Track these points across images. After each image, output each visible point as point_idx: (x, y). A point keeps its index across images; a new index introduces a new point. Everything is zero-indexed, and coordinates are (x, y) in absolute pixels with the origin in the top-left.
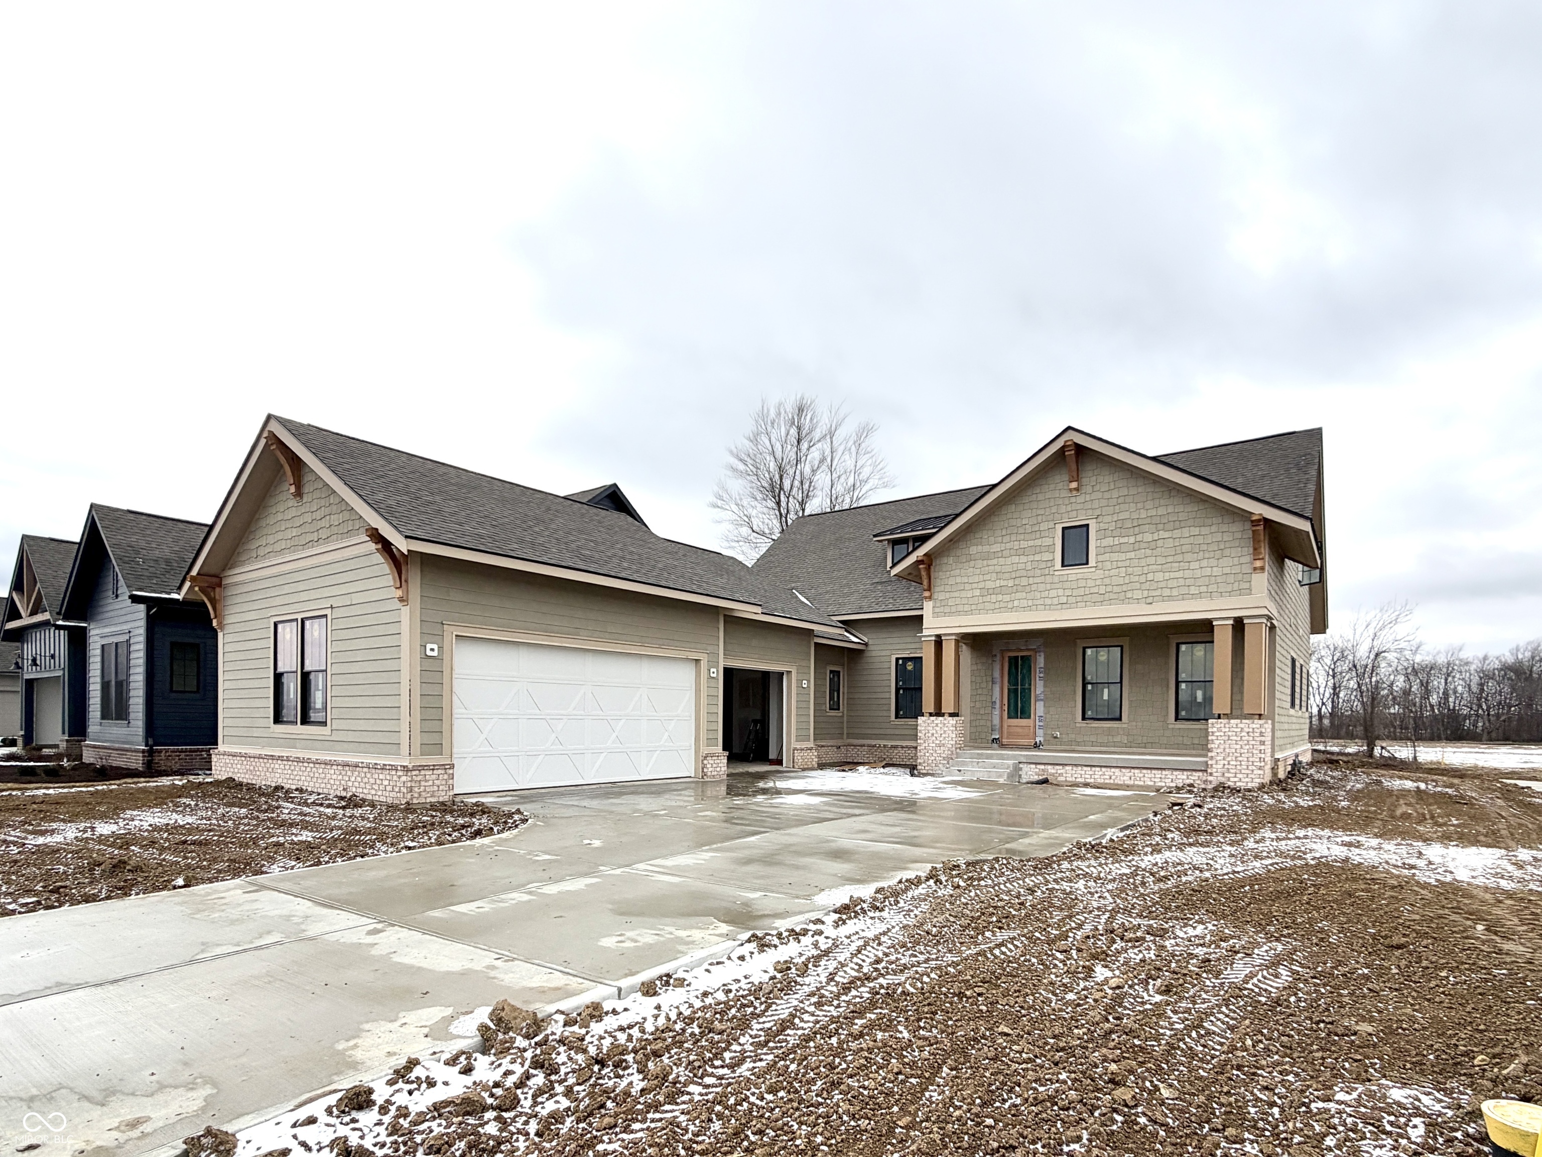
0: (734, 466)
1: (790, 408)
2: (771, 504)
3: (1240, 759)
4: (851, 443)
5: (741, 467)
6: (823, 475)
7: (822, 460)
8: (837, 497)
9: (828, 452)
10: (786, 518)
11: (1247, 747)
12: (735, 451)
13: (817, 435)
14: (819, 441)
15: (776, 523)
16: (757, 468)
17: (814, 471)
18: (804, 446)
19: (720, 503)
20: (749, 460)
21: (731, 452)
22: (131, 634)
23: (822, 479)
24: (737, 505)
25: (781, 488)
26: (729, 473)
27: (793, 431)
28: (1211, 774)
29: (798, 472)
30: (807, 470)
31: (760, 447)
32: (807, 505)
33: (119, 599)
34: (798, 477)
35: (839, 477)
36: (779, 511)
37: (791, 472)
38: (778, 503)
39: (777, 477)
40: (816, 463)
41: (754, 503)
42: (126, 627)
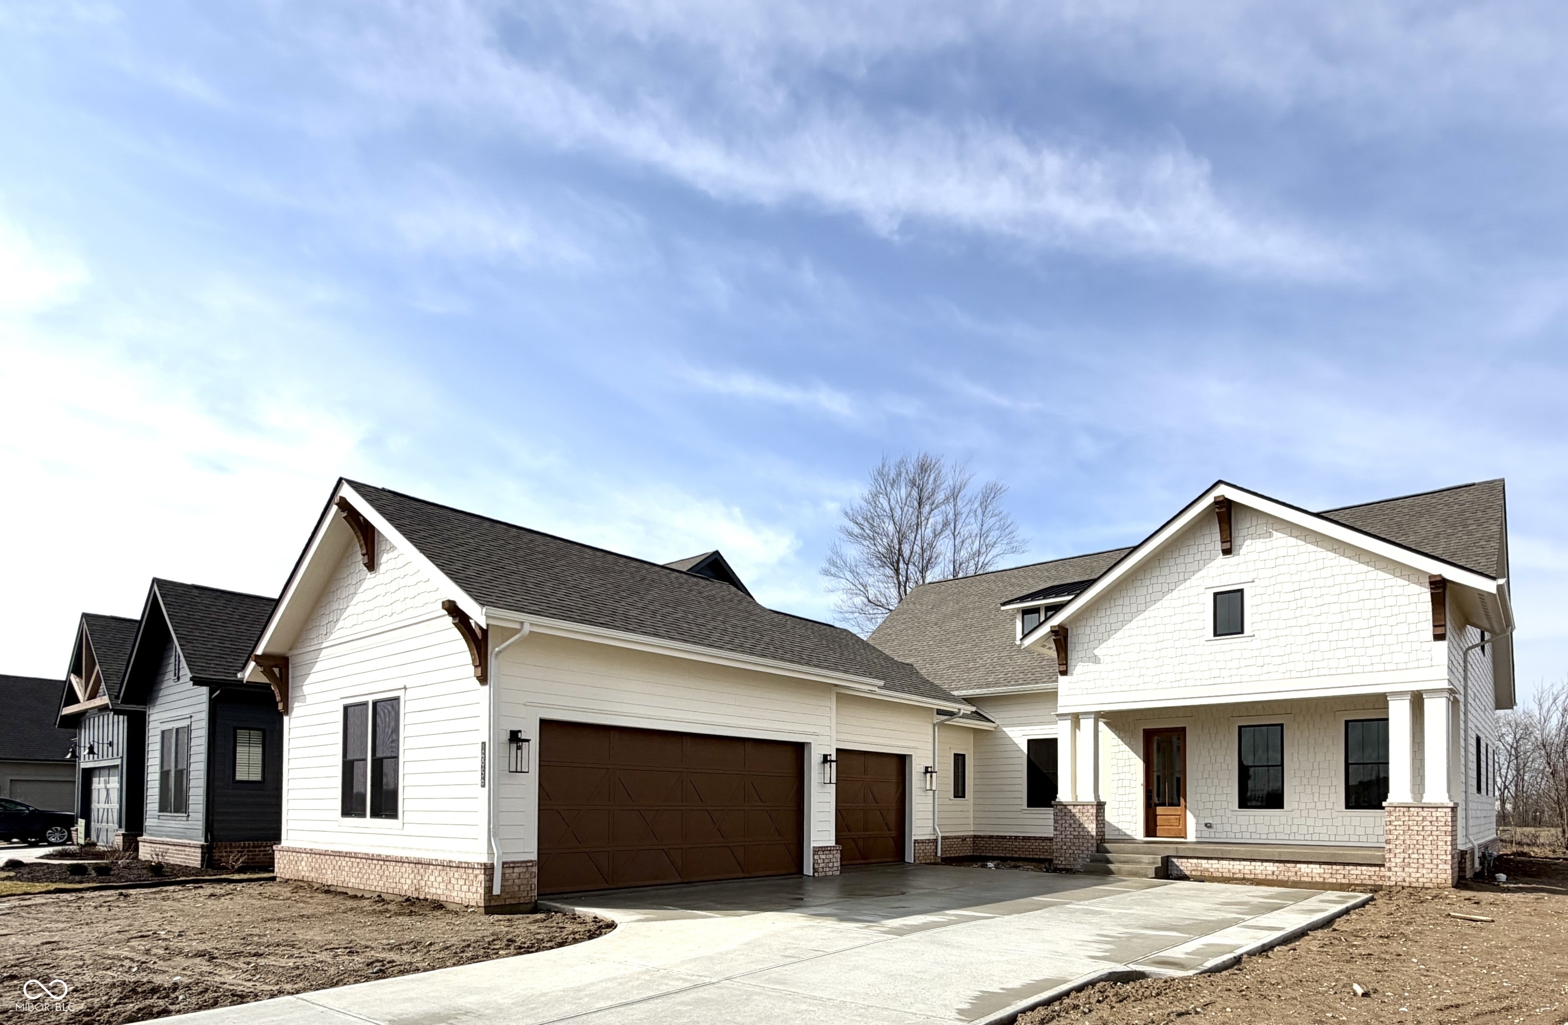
0: (849, 530)
1: (912, 468)
2: (889, 572)
3: (1423, 851)
4: (976, 505)
5: (857, 530)
6: (947, 540)
7: (946, 524)
8: (960, 564)
9: (951, 516)
10: (905, 586)
12: (851, 513)
13: (940, 496)
14: (943, 503)
15: (894, 592)
16: (875, 532)
17: (936, 535)
18: (926, 509)
19: (833, 570)
20: (866, 524)
21: (846, 514)
23: (944, 546)
24: (852, 572)
25: (900, 553)
26: (843, 536)
27: (915, 493)
28: (1390, 869)
29: (919, 537)
31: (878, 510)
32: (928, 572)
34: (918, 542)
35: (963, 542)
36: (898, 579)
37: (912, 537)
38: (897, 571)
39: (896, 541)
40: (939, 527)
41: (871, 571)
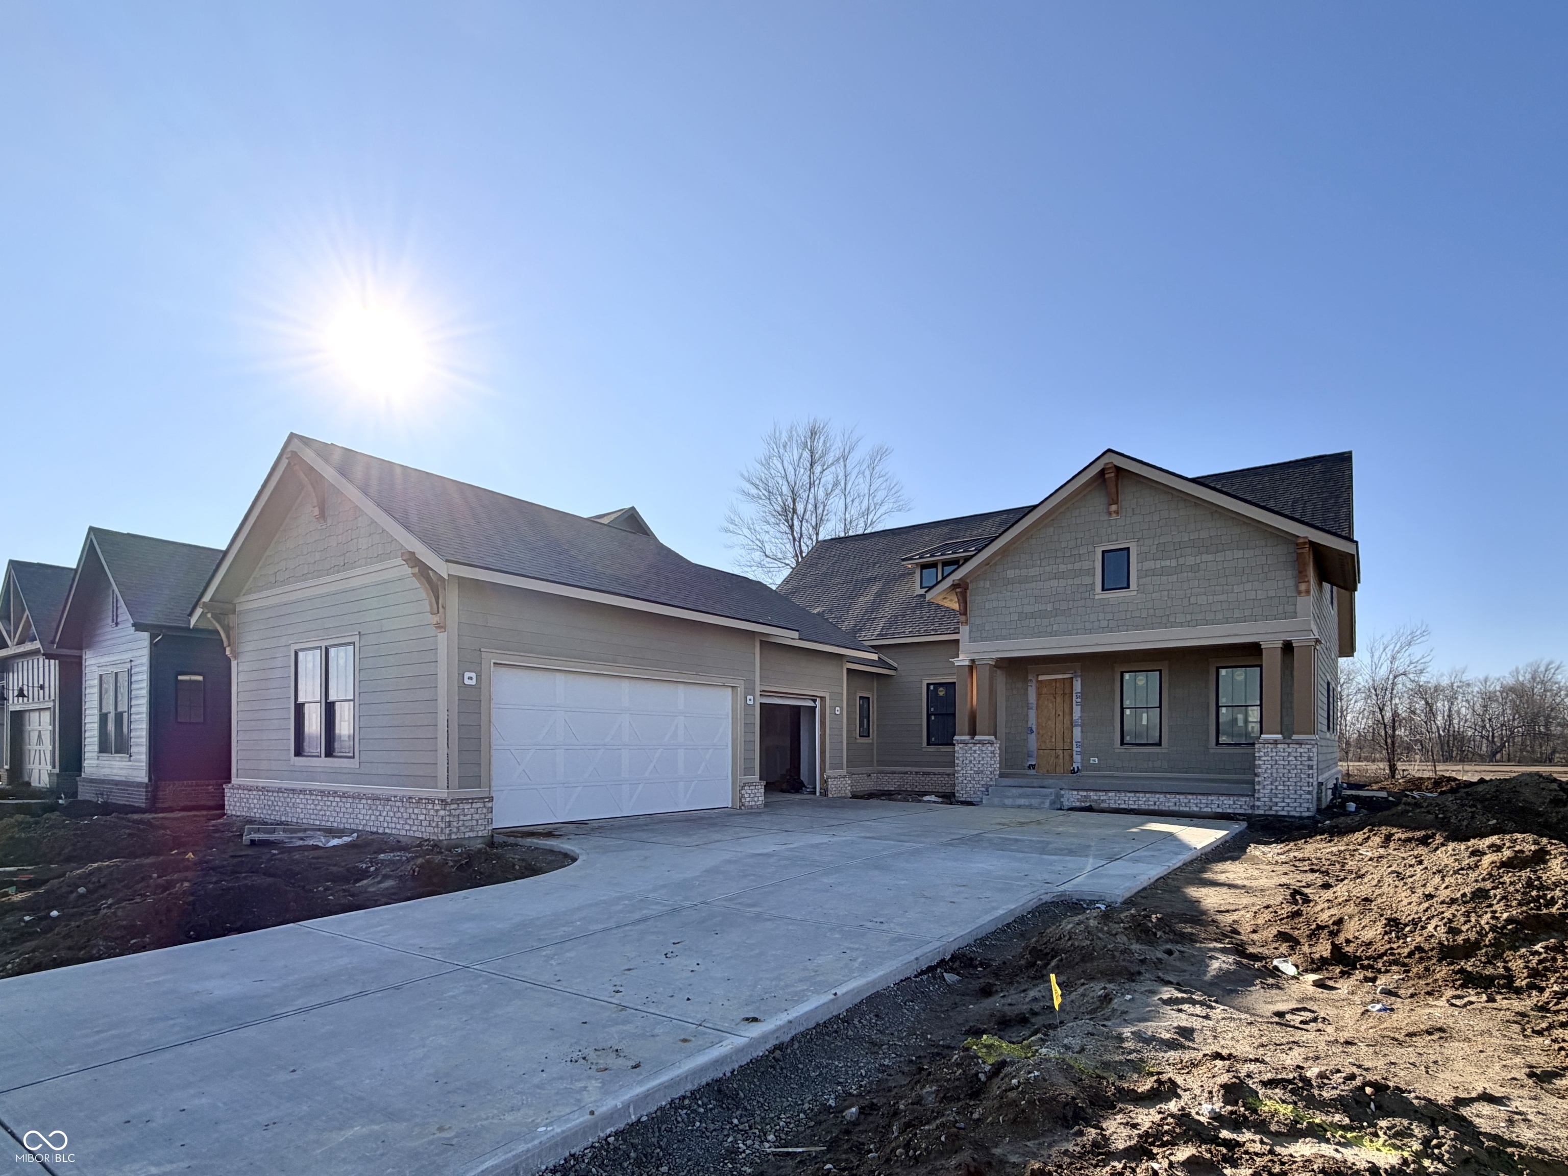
0: (746, 490)
1: (802, 431)
2: (784, 528)
3: (1289, 783)
4: (864, 466)
5: (754, 491)
6: (837, 499)
7: (836, 484)
8: (851, 522)
9: (841, 476)
10: (800, 542)
11: (1295, 771)
12: (746, 474)
13: (830, 458)
14: (832, 464)
15: (789, 547)
16: (769, 492)
17: (828, 495)
18: (818, 469)
19: (731, 527)
20: (761, 484)
21: (742, 475)
22: (133, 663)
23: (836, 503)
24: (749, 529)
25: (794, 511)
26: (740, 497)
27: (806, 455)
28: (1259, 799)
29: (811, 496)
30: (821, 494)
31: (772, 471)
32: (821, 529)
33: (119, 626)
34: (812, 501)
35: (853, 501)
36: (793, 535)
37: (805, 495)
38: (791, 527)
39: (790, 500)
40: (830, 487)
41: (767, 527)
42: (127, 656)
